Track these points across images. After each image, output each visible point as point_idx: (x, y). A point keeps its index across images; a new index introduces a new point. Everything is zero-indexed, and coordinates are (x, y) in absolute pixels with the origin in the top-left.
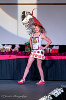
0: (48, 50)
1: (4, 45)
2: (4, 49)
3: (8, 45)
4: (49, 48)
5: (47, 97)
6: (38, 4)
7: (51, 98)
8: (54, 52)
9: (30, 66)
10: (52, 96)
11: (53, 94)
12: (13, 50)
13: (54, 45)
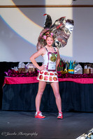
0: (88, 71)
1: (26, 63)
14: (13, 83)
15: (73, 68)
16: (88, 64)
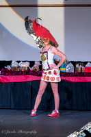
0: (80, 69)
1: (19, 62)
2: (19, 67)
3: (25, 61)
4: (81, 66)
5: (78, 133)
6: (65, 6)
7: (84, 135)
8: (87, 71)
9: (43, 92)
10: (86, 132)
11: (87, 129)
12: (31, 69)
13: (87, 62)
14: (6, 81)
15: (65, 66)
16: (79, 63)
